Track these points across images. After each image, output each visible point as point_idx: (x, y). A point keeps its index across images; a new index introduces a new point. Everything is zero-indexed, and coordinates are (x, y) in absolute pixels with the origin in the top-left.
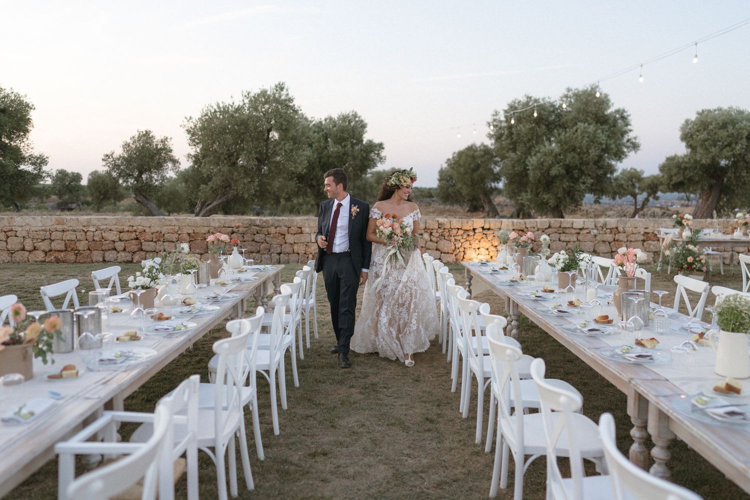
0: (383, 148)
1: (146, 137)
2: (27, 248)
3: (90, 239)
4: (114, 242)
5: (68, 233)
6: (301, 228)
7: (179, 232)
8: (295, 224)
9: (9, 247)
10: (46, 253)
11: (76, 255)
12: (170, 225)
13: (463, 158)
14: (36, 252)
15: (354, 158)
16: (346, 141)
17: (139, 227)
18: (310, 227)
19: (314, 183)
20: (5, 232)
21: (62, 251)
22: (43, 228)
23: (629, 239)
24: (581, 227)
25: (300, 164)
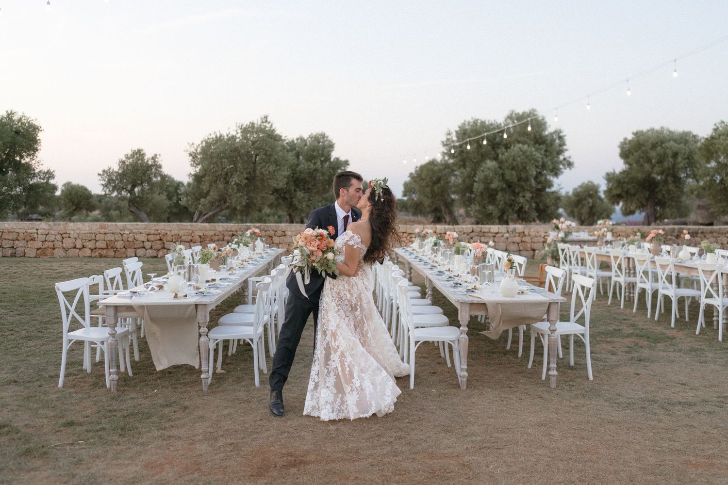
0: (348, 165)
1: (139, 154)
2: (78, 246)
3: (125, 239)
4: (143, 242)
5: (109, 235)
6: (284, 232)
7: (193, 235)
8: (280, 229)
9: (64, 245)
10: (92, 250)
11: (115, 251)
12: (186, 229)
13: (425, 172)
14: (85, 249)
15: (323, 174)
16: (316, 158)
17: (163, 231)
18: (291, 231)
19: (287, 196)
20: (61, 234)
21: (104, 249)
22: (90, 231)
23: (533, 240)
24: (496, 231)
25: (281, 181)
